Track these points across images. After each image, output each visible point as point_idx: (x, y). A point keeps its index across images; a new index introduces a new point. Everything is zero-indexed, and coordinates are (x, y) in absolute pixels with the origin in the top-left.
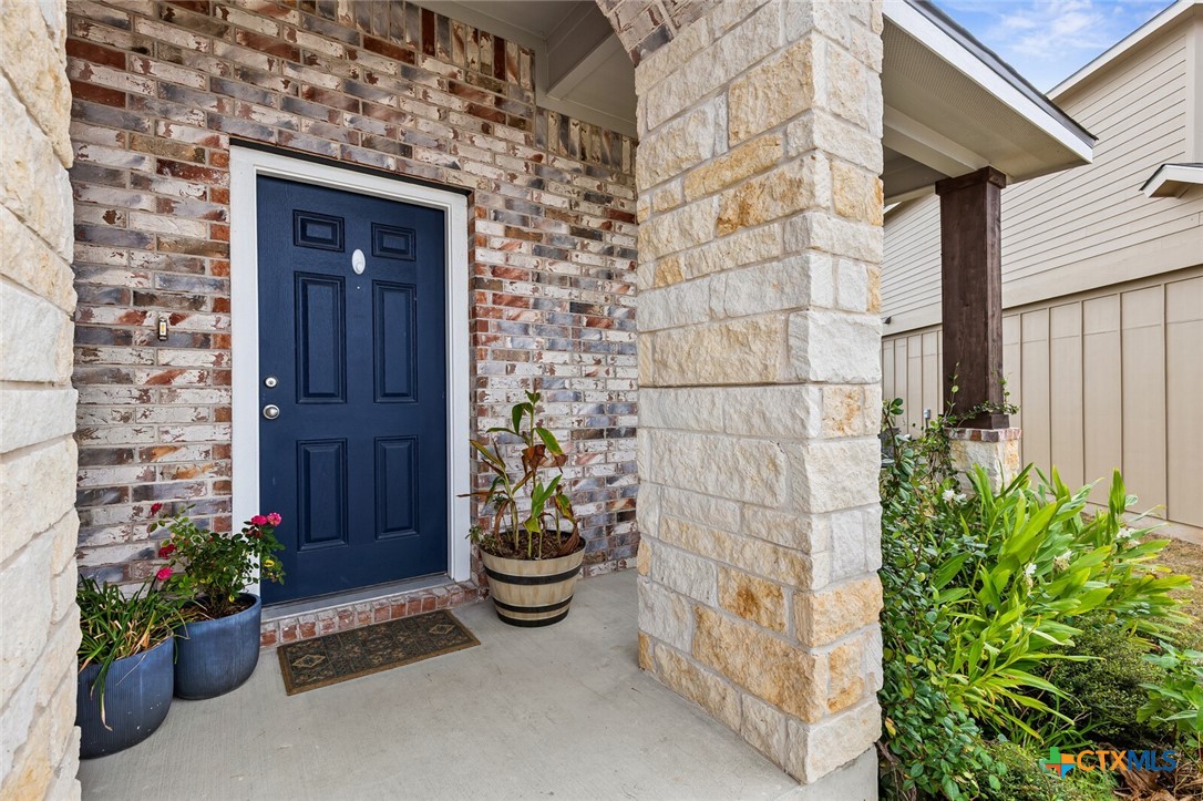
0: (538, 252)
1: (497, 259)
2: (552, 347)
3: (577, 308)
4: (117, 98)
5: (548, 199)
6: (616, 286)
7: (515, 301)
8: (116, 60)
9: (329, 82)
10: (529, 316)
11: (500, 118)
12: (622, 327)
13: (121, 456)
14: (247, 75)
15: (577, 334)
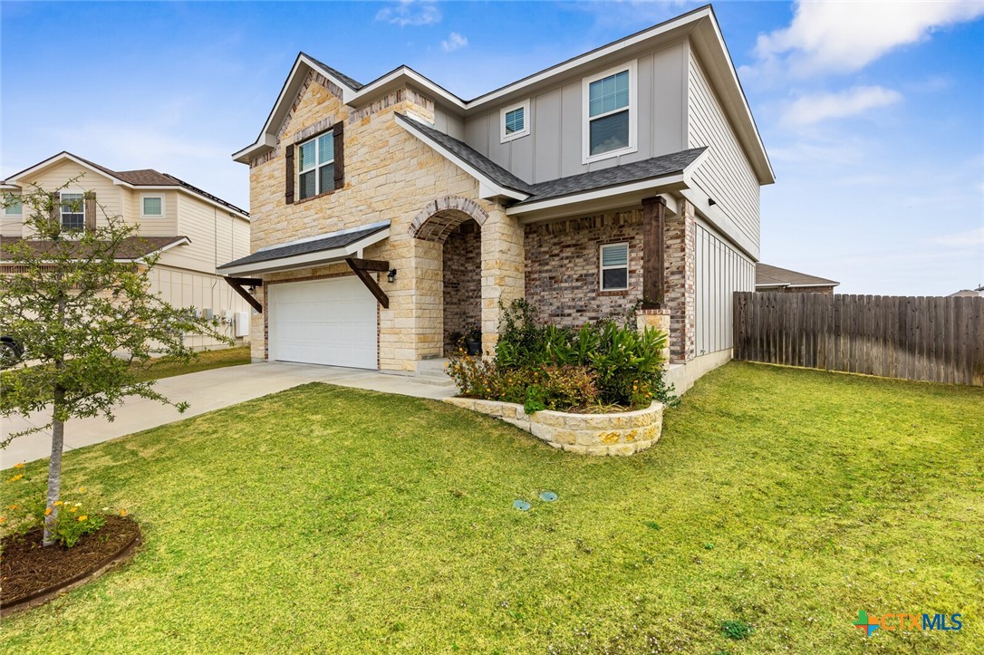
0: (540, 265)
2: (544, 291)
3: (551, 278)
4: (471, 258)
5: (543, 249)
6: (564, 269)
7: (534, 279)
8: (471, 252)
10: (538, 283)
12: (566, 282)
13: (472, 317)
15: (551, 286)
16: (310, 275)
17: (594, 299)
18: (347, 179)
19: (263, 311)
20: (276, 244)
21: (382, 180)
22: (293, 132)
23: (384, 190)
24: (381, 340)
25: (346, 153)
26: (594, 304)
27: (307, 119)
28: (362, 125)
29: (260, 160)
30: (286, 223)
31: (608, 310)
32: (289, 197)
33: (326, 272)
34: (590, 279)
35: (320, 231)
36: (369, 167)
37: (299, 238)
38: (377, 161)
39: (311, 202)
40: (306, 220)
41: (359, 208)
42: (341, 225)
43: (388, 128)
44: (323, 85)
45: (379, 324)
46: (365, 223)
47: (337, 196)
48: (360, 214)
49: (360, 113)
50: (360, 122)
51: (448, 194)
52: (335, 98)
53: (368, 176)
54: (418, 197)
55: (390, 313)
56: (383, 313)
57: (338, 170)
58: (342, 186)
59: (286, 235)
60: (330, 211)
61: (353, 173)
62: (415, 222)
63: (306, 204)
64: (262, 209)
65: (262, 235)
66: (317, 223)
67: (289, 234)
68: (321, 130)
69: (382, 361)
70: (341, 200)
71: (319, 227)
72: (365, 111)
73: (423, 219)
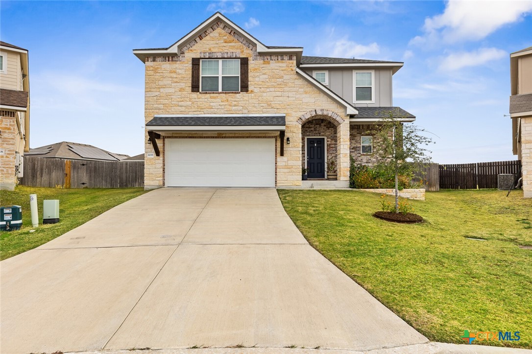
1: (330, 143)
7: (332, 147)
9: (313, 129)
10: (334, 149)
11: (330, 127)
14: (306, 130)
16: (216, 136)
17: (360, 156)
18: (250, 88)
19: (161, 155)
20: (178, 114)
21: (279, 94)
22: (199, 51)
23: (281, 99)
24: (277, 171)
25: (250, 74)
26: (360, 159)
27: (214, 48)
28: (264, 64)
29: (158, 59)
30: (191, 103)
31: (365, 161)
32: (195, 88)
33: (231, 135)
34: (358, 149)
35: (226, 112)
36: (268, 86)
37: (204, 114)
38: (276, 84)
39: (218, 95)
40: (212, 104)
41: (261, 105)
42: (246, 111)
43: (283, 70)
44: (230, 33)
45: (276, 164)
46: (264, 113)
47: (242, 96)
48: (262, 108)
49: (262, 57)
50: (262, 61)
51: (323, 108)
52: (240, 43)
53: (268, 90)
54: (303, 106)
55: (284, 158)
56: (279, 158)
57: (244, 82)
58: (247, 91)
59: (190, 110)
60: (236, 103)
61: (256, 86)
62: (302, 117)
63: (212, 95)
64: (162, 90)
65: (161, 106)
66: (223, 107)
67: (194, 110)
68: (226, 57)
69: (278, 182)
70: (245, 98)
71: (225, 110)
72: (265, 57)
73: (308, 116)
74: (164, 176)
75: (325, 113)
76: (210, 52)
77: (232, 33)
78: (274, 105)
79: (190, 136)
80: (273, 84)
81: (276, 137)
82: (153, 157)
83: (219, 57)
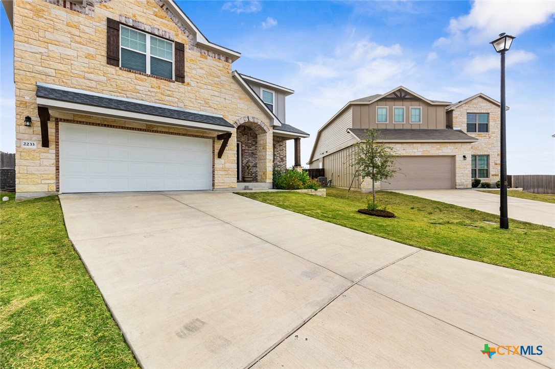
1: (244, 148)
11: (245, 134)
16: (145, 128)
18: (187, 80)
20: (83, 89)
21: (216, 94)
22: (118, 12)
23: (218, 99)
24: (215, 174)
25: (186, 64)
27: (140, 16)
28: (201, 57)
30: (105, 78)
32: (112, 59)
33: (164, 130)
35: (158, 101)
36: (206, 82)
38: (213, 83)
40: (138, 87)
41: (198, 101)
42: (181, 105)
43: (220, 70)
44: (162, 7)
45: (213, 166)
46: (203, 111)
47: (176, 85)
48: (199, 104)
49: (199, 50)
50: (199, 54)
51: (254, 116)
52: (174, 24)
53: (205, 87)
54: (239, 111)
55: (222, 160)
56: (217, 161)
57: (179, 71)
58: (183, 82)
59: (105, 88)
60: (169, 93)
61: (192, 79)
62: (237, 121)
63: (137, 75)
64: (51, 47)
65: (52, 72)
66: (153, 94)
67: (111, 89)
68: (157, 33)
69: (216, 184)
70: (181, 90)
71: (157, 98)
72: (203, 51)
73: (242, 122)
74: (57, 178)
75: (256, 121)
76: (134, 19)
77: (165, 8)
78: (211, 104)
79: (105, 123)
80: (211, 82)
81: (214, 138)
82: (34, 147)
83: (147, 30)
